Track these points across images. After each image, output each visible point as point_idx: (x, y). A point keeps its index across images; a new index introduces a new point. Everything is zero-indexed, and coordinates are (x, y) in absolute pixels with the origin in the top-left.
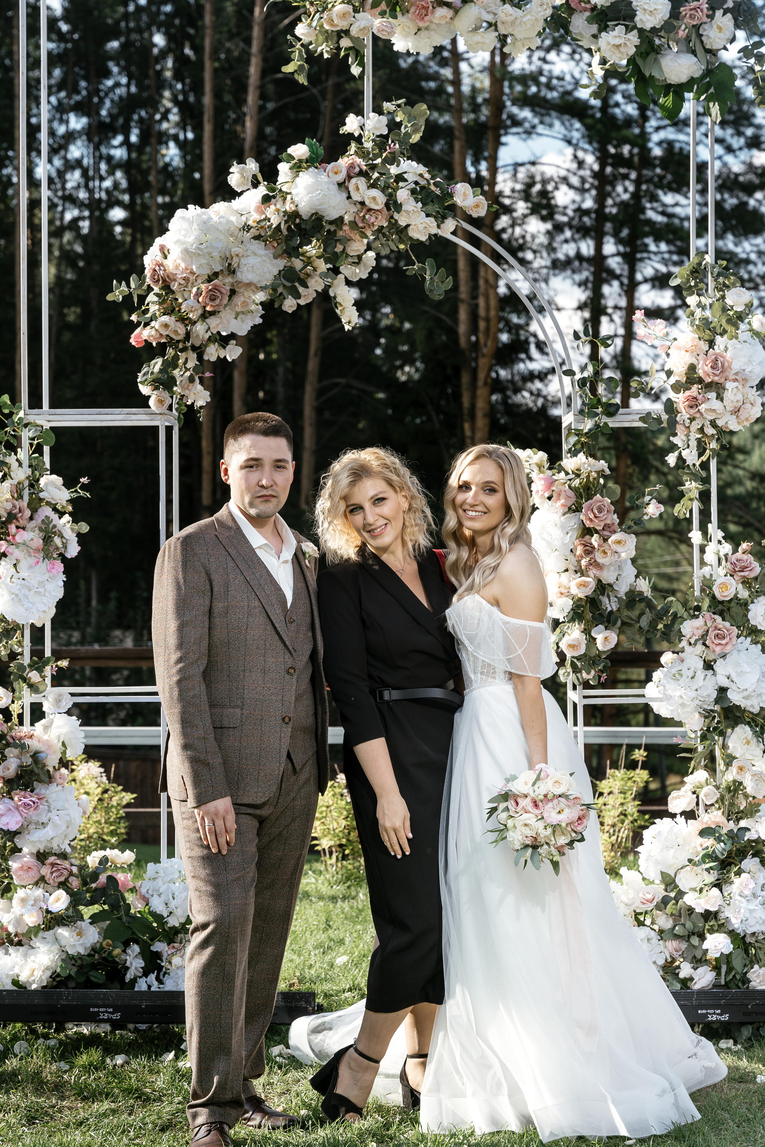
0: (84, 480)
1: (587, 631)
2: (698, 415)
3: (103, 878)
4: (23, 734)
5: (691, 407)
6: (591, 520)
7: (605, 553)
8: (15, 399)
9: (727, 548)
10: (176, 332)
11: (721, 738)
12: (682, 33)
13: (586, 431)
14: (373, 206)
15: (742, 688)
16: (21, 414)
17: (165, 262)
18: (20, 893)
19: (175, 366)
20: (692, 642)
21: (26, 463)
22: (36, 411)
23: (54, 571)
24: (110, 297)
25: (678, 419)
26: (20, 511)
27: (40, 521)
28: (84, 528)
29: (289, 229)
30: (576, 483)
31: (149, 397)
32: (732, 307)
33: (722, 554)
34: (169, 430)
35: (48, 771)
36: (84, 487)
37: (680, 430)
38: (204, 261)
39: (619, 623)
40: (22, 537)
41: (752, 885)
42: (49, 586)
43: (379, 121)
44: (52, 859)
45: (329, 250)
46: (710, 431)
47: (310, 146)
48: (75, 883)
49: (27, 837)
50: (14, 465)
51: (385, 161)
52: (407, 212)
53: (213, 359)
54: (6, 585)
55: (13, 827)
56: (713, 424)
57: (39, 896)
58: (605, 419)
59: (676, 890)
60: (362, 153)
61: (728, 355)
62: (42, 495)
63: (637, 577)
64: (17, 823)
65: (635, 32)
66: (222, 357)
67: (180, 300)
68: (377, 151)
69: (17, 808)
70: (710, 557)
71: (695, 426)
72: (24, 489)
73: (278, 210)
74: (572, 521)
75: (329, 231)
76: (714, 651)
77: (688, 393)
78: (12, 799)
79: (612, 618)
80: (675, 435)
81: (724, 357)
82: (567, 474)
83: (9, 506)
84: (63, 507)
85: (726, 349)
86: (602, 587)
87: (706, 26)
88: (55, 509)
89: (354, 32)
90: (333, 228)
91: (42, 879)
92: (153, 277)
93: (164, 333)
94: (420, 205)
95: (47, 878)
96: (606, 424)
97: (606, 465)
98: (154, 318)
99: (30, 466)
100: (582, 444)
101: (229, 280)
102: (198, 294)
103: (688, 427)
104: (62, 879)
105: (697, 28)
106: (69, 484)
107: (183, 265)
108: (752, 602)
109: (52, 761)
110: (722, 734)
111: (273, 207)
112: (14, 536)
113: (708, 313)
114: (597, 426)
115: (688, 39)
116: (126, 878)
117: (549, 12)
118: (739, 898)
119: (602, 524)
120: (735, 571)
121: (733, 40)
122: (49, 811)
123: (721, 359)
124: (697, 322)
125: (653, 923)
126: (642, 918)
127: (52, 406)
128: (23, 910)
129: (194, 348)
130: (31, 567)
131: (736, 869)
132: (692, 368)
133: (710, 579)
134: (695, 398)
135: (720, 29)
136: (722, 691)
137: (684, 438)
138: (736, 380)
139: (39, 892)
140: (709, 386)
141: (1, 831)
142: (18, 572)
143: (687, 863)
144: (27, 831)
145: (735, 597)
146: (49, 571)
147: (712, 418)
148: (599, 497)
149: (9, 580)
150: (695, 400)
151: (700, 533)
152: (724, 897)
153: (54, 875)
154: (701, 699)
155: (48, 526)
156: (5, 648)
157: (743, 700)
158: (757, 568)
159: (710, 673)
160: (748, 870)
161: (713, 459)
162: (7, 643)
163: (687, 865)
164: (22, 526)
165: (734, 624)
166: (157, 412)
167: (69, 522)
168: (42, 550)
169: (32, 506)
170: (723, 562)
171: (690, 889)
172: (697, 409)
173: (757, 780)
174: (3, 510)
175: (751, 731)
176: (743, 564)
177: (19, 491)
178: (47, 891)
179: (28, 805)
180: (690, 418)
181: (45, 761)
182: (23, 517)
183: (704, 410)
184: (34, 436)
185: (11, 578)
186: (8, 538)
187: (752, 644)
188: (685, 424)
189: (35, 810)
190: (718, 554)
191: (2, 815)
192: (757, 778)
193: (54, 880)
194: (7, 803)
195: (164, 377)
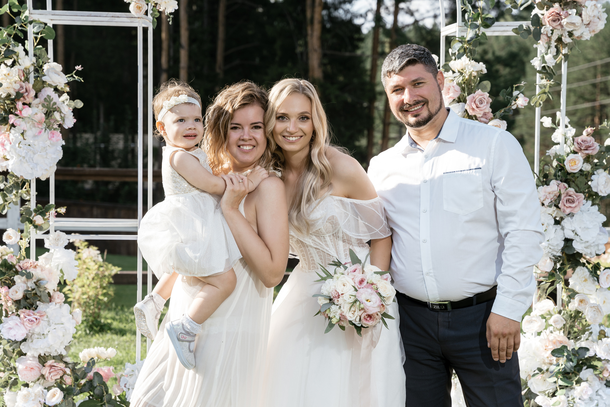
0: (79, 68)
2: (559, 27)
3: (91, 374)
4: (29, 265)
5: (554, 21)
6: (473, 109)
9: (572, 131)
13: (468, 39)
15: (585, 240)
16: (27, 13)
18: (25, 390)
20: (547, 203)
21: (31, 52)
22: (40, 11)
23: (54, 139)
25: (542, 30)
26: (26, 91)
27: (42, 99)
28: (79, 104)
30: (460, 80)
31: (130, 3)
33: (568, 137)
34: (145, 30)
35: (49, 294)
36: (78, 73)
37: (542, 39)
40: (27, 112)
41: (590, 392)
42: (50, 151)
44: (50, 362)
46: (567, 39)
48: (69, 380)
49: (31, 344)
50: (22, 54)
54: (15, 150)
55: (20, 339)
56: (570, 34)
57: (39, 392)
58: (482, 30)
62: (44, 79)
64: (23, 335)
69: (23, 323)
70: (558, 138)
71: (555, 36)
72: (30, 73)
74: (458, 109)
76: (564, 211)
77: (551, 10)
78: (19, 315)
80: (538, 43)
82: (454, 72)
83: (17, 87)
84: (62, 88)
88: (56, 89)
91: (42, 377)
95: (46, 376)
96: (483, 33)
97: (484, 66)
99: (35, 55)
100: (465, 50)
103: (550, 37)
104: (59, 377)
106: (67, 71)
108: (594, 174)
109: (52, 286)
110: (565, 273)
112: (21, 111)
114: (477, 35)
116: (109, 370)
118: (579, 401)
119: (482, 113)
120: (581, 150)
122: (49, 325)
127: (54, 8)
128: (25, 405)
130: (35, 136)
131: (576, 379)
136: (568, 241)
137: (546, 46)
139: (39, 389)
141: (9, 341)
142: (24, 139)
143: (537, 372)
144: (30, 340)
145: (581, 171)
146: (50, 139)
147: (570, 30)
148: (479, 91)
149: (17, 145)
150: (558, 15)
151: (550, 119)
152: (568, 401)
153: (52, 374)
154: (552, 248)
155: (50, 103)
156: (16, 197)
157: (585, 249)
158: (597, 146)
159: (559, 227)
160: (585, 380)
161: (565, 61)
162: (17, 192)
163: (538, 373)
164: (28, 103)
165: (577, 190)
166: (136, 16)
167: (67, 100)
168: (45, 122)
169: (37, 87)
170: (569, 142)
171: (540, 392)
172: (559, 23)
173: (594, 311)
174: (13, 90)
175: (589, 271)
176: (588, 144)
177: (25, 75)
178: (45, 388)
179: (32, 321)
180: (551, 30)
181: (46, 286)
182: (29, 96)
183: (565, 23)
184: (38, 31)
185: (19, 144)
186: (16, 113)
187: (592, 205)
188: (547, 35)
189: (37, 324)
190: (565, 136)
191: (10, 328)
192: (595, 309)
193: (51, 378)
194: (15, 320)
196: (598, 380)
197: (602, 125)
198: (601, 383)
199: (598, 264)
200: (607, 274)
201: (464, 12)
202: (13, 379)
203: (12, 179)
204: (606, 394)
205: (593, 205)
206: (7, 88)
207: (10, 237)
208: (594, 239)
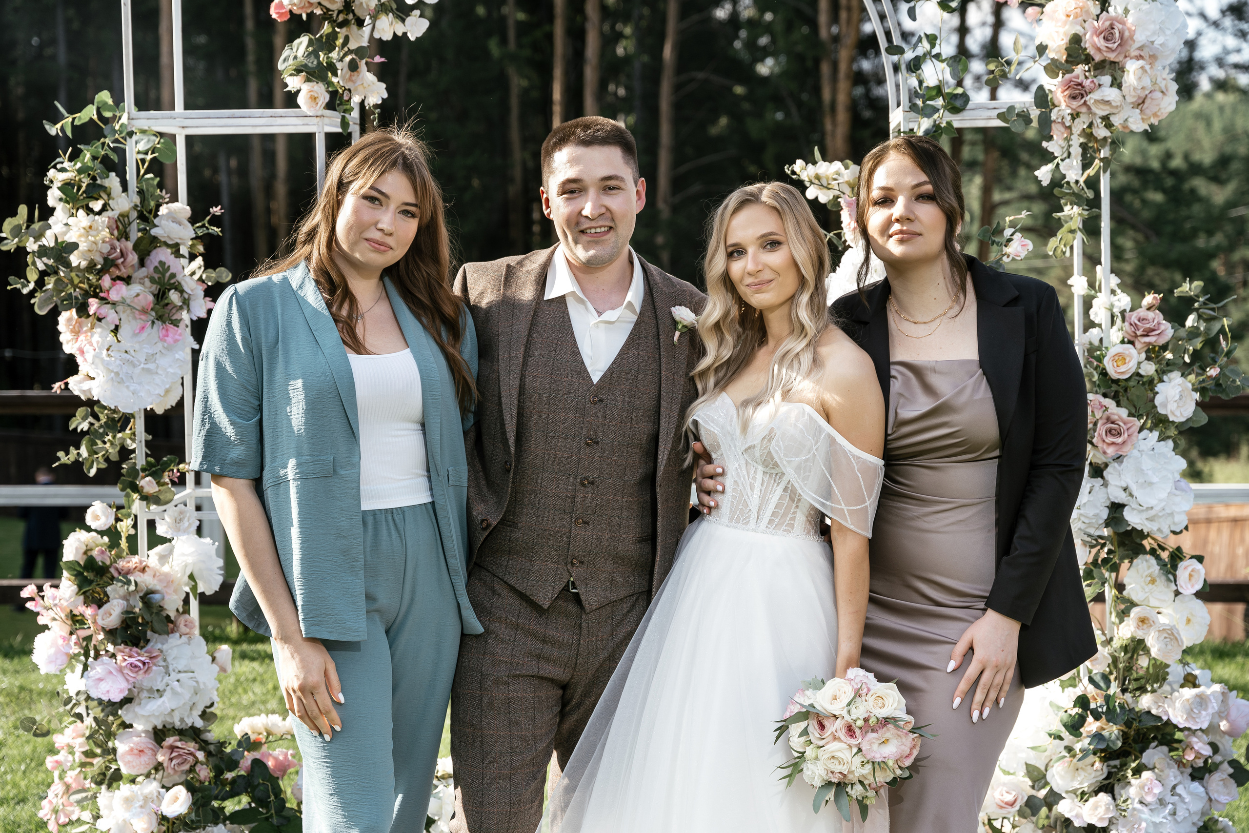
0: (216, 210)
2: (1084, 110)
3: (244, 764)
4: (132, 565)
5: (1074, 98)
8: (117, 98)
9: (1124, 300)
11: (1114, 575)
15: (1145, 506)
16: (124, 120)
18: (125, 790)
19: (331, 48)
21: (133, 187)
23: (169, 339)
25: (1053, 116)
26: (122, 254)
27: (151, 269)
28: (225, 275)
31: (298, 91)
33: (1116, 311)
35: (168, 617)
36: (216, 221)
37: (1057, 132)
40: (117, 293)
41: (1157, 791)
42: (163, 361)
44: (170, 741)
46: (1101, 132)
48: (205, 773)
49: (138, 708)
50: (117, 190)
53: (387, 36)
54: (102, 360)
55: (117, 697)
56: (1107, 121)
57: (151, 793)
58: (947, 116)
59: (1047, 789)
61: (1130, 20)
62: (154, 232)
64: (121, 691)
66: (400, 34)
69: (120, 670)
70: (1099, 314)
71: (1080, 125)
72: (130, 224)
76: (1105, 453)
77: (1068, 77)
78: (113, 656)
80: (1050, 138)
81: (1123, 23)
83: (106, 249)
85: (1126, 11)
88: (174, 251)
91: (158, 767)
95: (165, 765)
96: (948, 123)
99: (141, 192)
103: (1070, 128)
104: (186, 767)
106: (197, 216)
108: (1161, 381)
109: (172, 604)
110: (1115, 568)
112: (108, 291)
114: (936, 126)
118: (1138, 806)
120: (1136, 336)
122: (167, 674)
123: (1118, 26)
126: (997, 824)
128: (127, 815)
129: (360, 22)
130: (135, 335)
131: (1133, 765)
132: (1076, 40)
133: (1099, 348)
134: (1080, 84)
136: (1116, 508)
137: (1064, 144)
138: (1139, 57)
139: (152, 787)
140: (1101, 67)
141: (100, 702)
142: (119, 341)
143: (1065, 753)
144: (136, 701)
145: (1135, 374)
146: (161, 340)
147: (1105, 113)
149: (105, 352)
150: (1080, 87)
151: (1086, 280)
152: (1117, 805)
153: (174, 762)
154: (1087, 521)
155: (164, 276)
156: (112, 444)
157: (1146, 523)
158: (1167, 330)
159: (1097, 482)
160: (1151, 767)
161: (1105, 172)
162: (114, 437)
163: (1065, 757)
164: (125, 276)
165: (1133, 411)
166: (309, 114)
167: (200, 268)
168: (152, 309)
169: (141, 247)
170: (1118, 322)
171: (1067, 792)
172: (1083, 101)
173: (1165, 638)
174: (98, 254)
175: (1158, 564)
176: (1148, 326)
177: (121, 227)
178: (163, 787)
179: (136, 666)
180: (1072, 115)
181: (161, 604)
182: (126, 264)
183: (1092, 101)
184: (146, 148)
185: (108, 350)
186: (102, 295)
187: (1159, 441)
188: (1063, 123)
189: (145, 672)
190: (1111, 310)
191: (101, 680)
192: (1166, 635)
193: (174, 769)
194: (106, 664)
195: (312, 63)
196: (1176, 766)
197: (1180, 289)
198: (1182, 773)
199: (1179, 549)
200: (1190, 569)
202: (112, 770)
203: (102, 413)
204: (1190, 793)
205: (1161, 439)
206: (89, 251)
207: (96, 518)
208: (1163, 504)
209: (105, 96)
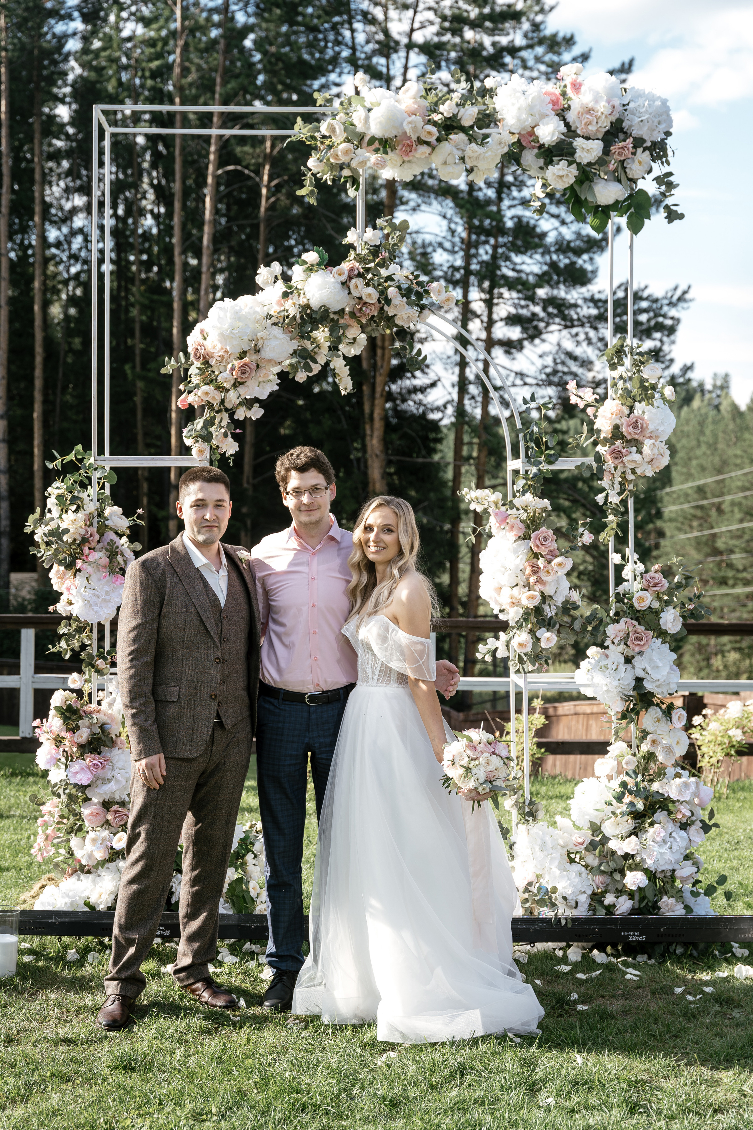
0: (140, 511)
1: (532, 632)
2: (621, 465)
4: (92, 710)
5: (616, 458)
6: (538, 547)
7: (548, 572)
8: (87, 447)
9: (641, 567)
10: (214, 398)
11: (637, 717)
12: (612, 167)
13: (532, 475)
14: (368, 301)
15: (655, 679)
16: (92, 460)
17: (205, 343)
18: (91, 834)
19: (212, 424)
20: (616, 642)
21: (95, 499)
22: (102, 457)
24: (163, 371)
25: (605, 467)
26: (91, 535)
27: (106, 543)
28: (137, 546)
29: (302, 317)
30: (525, 517)
31: (192, 447)
32: (647, 380)
33: (638, 573)
35: (112, 738)
36: (139, 517)
37: (607, 478)
38: (235, 343)
39: (557, 626)
40: (93, 556)
41: (662, 834)
43: (374, 235)
44: (115, 807)
45: (334, 334)
46: (630, 476)
47: (318, 252)
49: (96, 789)
50: (86, 499)
51: (378, 265)
52: (395, 306)
53: (241, 419)
54: (81, 594)
55: (85, 783)
56: (633, 471)
57: (105, 836)
58: (546, 466)
59: (602, 835)
60: (359, 258)
61: (645, 418)
62: (107, 523)
63: (570, 588)
64: (88, 779)
65: (575, 165)
66: (248, 417)
67: (217, 373)
68: (371, 258)
69: (88, 767)
70: (627, 575)
71: (619, 473)
72: (93, 518)
73: (294, 304)
74: (523, 547)
75: (332, 320)
76: (633, 650)
77: (613, 447)
78: (84, 760)
79: (552, 622)
80: (603, 479)
81: (642, 419)
82: (518, 509)
83: (82, 532)
84: (123, 531)
85: (644, 412)
86: (544, 598)
87: (629, 161)
88: (117, 533)
89: (354, 164)
90: (336, 317)
91: (108, 823)
92: (195, 355)
93: (205, 399)
94: (405, 299)
95: (111, 822)
96: (547, 469)
97: (548, 503)
98: (197, 387)
99: (98, 500)
100: (530, 486)
101: (255, 357)
102: (232, 369)
103: (613, 474)
105: (622, 162)
106: (127, 513)
107: (219, 346)
108: (663, 611)
109: (114, 731)
110: (638, 713)
111: (290, 301)
112: (87, 556)
113: (628, 385)
114: (540, 471)
115: (616, 170)
117: (506, 149)
118: (652, 843)
119: (547, 550)
120: (649, 587)
121: (650, 171)
122: (113, 770)
123: (640, 421)
124: (620, 392)
125: (581, 858)
126: (573, 857)
128: (93, 848)
129: (227, 410)
130: (100, 580)
131: (649, 821)
132: (616, 427)
133: (628, 593)
134: (619, 451)
135: (640, 163)
136: (639, 680)
137: (610, 482)
138: (651, 438)
139: (105, 833)
140: (630, 442)
141: (74, 785)
142: (90, 584)
144: (95, 785)
145: (650, 607)
147: (633, 467)
148: (544, 529)
149: (82, 591)
150: (619, 453)
151: (619, 555)
152: (641, 843)
153: (117, 820)
154: (622, 686)
155: (113, 547)
156: (78, 641)
157: (655, 688)
158: (665, 583)
159: (629, 666)
160: (659, 822)
161: (631, 497)
162: (79, 637)
163: (612, 816)
164: (94, 547)
165: (649, 628)
167: (127, 542)
168: (109, 566)
169: (100, 531)
170: (639, 579)
171: (613, 836)
172: (621, 460)
173: (666, 751)
174: (78, 535)
175: (661, 712)
176: (656, 581)
177: (90, 519)
178: (111, 833)
179: (97, 765)
180: (615, 467)
181: (109, 731)
182: (94, 541)
183: (626, 460)
184: (101, 477)
185: (85, 589)
186: (83, 557)
187: (662, 644)
188: (610, 471)
189: (102, 768)
190: (635, 572)
191: (75, 773)
193: (116, 824)
194: (79, 764)
195: (204, 433)
196: (672, 822)
197: (671, 561)
198: (675, 826)
199: (672, 703)
200: (679, 714)
201: (527, 449)
202: (78, 825)
203: (75, 623)
204: (680, 837)
206: (74, 533)
207: (74, 682)
208: (664, 678)
209: (79, 447)
